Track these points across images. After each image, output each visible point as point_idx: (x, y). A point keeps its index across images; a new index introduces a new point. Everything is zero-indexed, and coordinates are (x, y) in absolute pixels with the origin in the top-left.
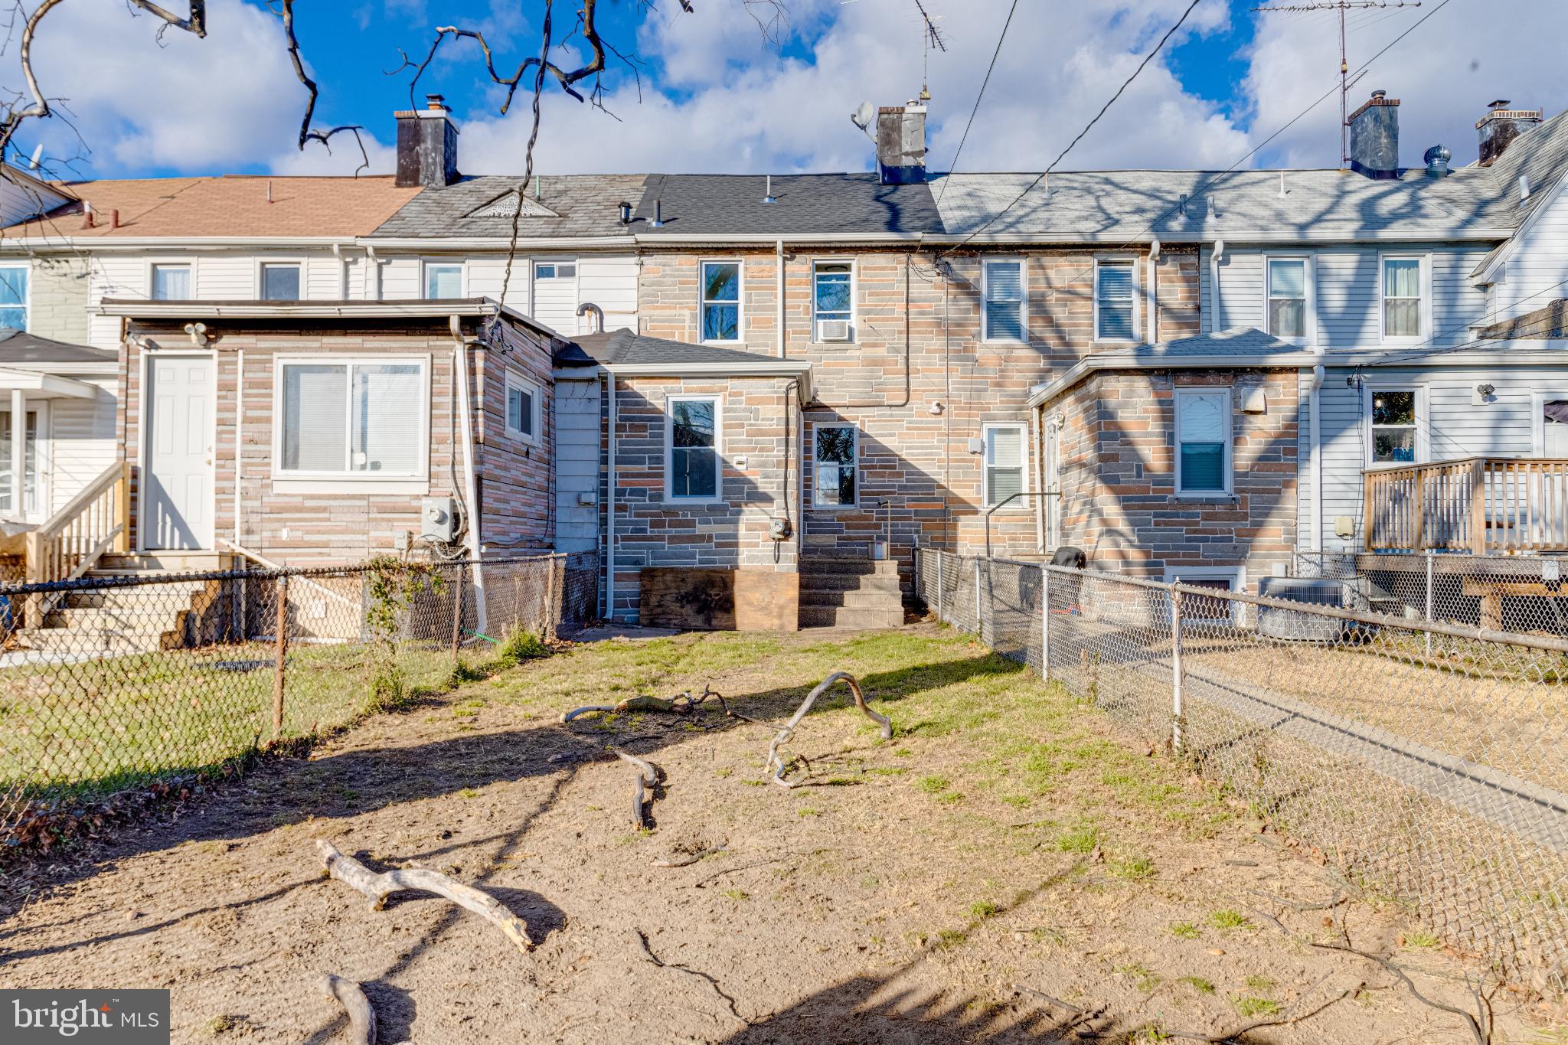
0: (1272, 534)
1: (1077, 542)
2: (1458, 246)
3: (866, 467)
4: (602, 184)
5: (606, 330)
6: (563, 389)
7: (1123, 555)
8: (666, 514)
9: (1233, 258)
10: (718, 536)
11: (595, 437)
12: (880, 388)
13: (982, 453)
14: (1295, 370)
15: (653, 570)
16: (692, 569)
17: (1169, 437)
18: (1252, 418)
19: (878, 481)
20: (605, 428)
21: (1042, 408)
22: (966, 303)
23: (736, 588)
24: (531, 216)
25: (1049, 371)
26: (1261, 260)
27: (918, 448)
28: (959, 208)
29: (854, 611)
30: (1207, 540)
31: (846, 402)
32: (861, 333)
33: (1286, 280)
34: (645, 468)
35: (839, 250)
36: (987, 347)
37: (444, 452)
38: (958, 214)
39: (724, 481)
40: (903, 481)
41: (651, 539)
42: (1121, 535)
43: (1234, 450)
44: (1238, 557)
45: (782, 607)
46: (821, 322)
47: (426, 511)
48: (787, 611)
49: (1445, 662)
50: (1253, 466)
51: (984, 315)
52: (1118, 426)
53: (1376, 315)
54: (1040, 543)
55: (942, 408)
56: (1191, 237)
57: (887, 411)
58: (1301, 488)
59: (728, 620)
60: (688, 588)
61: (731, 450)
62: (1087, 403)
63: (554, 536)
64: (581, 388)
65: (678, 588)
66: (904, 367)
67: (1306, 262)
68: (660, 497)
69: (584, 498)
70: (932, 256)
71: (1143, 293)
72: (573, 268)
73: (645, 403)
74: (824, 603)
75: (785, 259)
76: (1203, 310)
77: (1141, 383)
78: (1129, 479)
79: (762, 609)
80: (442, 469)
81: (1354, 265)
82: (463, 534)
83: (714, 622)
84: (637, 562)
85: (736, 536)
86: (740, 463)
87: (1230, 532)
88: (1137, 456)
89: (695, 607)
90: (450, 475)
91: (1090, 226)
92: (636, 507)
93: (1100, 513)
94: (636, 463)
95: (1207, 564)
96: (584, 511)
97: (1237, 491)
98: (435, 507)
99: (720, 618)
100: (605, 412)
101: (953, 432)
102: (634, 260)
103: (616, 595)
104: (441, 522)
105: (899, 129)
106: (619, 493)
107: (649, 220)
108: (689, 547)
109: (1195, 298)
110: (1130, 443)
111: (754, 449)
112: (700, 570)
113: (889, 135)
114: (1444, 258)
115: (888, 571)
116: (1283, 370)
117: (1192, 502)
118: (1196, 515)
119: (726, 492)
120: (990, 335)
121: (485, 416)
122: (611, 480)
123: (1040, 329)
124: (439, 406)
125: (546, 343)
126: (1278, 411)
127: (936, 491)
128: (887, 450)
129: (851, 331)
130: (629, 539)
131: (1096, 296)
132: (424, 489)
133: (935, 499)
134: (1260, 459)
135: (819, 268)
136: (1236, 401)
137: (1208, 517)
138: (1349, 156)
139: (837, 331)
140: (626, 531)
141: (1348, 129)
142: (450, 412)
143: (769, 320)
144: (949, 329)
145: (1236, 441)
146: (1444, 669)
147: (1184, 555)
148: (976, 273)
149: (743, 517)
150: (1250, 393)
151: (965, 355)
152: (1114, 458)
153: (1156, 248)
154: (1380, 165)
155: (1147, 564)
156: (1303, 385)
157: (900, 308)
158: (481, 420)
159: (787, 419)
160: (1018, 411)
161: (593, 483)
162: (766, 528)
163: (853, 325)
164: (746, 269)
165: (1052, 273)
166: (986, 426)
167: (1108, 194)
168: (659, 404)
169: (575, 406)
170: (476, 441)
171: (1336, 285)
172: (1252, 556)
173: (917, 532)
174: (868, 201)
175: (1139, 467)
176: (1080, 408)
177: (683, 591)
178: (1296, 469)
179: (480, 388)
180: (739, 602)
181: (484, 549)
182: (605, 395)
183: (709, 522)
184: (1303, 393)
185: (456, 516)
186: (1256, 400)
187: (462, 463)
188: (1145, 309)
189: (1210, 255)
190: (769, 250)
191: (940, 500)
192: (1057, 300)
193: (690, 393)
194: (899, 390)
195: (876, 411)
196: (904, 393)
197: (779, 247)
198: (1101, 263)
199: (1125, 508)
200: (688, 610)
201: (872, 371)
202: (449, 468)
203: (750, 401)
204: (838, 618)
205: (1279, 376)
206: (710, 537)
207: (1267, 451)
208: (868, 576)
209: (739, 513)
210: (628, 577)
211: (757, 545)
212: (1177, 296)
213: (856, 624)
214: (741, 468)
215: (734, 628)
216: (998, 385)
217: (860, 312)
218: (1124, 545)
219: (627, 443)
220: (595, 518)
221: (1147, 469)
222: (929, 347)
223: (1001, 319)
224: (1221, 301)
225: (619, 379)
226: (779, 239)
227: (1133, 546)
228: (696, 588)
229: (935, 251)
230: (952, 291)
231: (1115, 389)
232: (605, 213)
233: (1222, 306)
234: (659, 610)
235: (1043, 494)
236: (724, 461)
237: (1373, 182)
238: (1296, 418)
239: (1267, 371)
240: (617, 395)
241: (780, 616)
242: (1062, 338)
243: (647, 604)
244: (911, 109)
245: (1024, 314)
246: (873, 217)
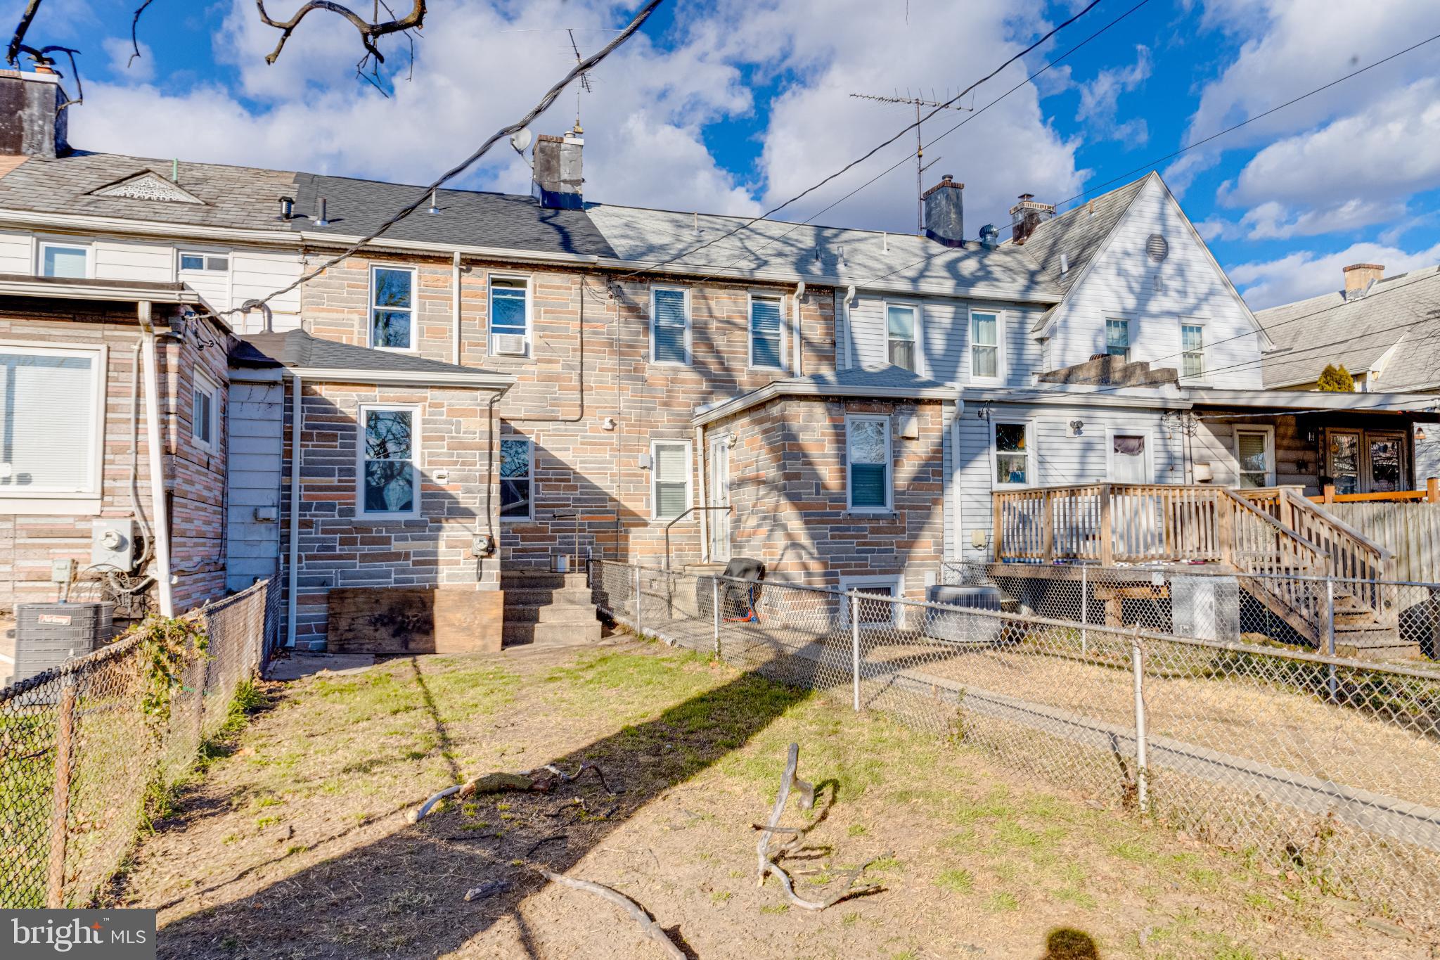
0: (924, 547)
1: (754, 552)
2: (1024, 306)
3: (542, 480)
4: (246, 176)
5: (276, 330)
6: (240, 392)
7: (805, 567)
8: (358, 530)
9: (861, 302)
10: (416, 554)
11: (276, 446)
12: (556, 403)
13: (651, 468)
14: (939, 402)
15: (344, 591)
16: (387, 589)
17: (842, 458)
18: (908, 443)
19: (552, 494)
20: (288, 436)
21: (705, 427)
22: (637, 326)
23: (436, 608)
24: (171, 201)
25: (711, 393)
26: (882, 306)
27: (591, 462)
28: (623, 236)
29: (552, 627)
30: (873, 551)
31: (522, 416)
32: (537, 349)
33: (900, 325)
34: (334, 481)
35: (516, 266)
36: (655, 368)
37: (123, 464)
38: (623, 242)
39: (423, 496)
40: (577, 494)
41: (340, 557)
42: (803, 547)
43: (894, 471)
44: (897, 568)
45: (485, 627)
46: (497, 336)
47: (98, 535)
48: (490, 631)
49: (1101, 659)
50: (909, 486)
51: (652, 338)
52: (800, 447)
53: (968, 358)
54: (704, 553)
55: (614, 425)
56: (829, 281)
57: (562, 426)
58: (946, 505)
59: (427, 642)
60: (383, 609)
61: (430, 463)
62: (767, 425)
63: (225, 556)
64: (260, 392)
65: (371, 609)
66: (578, 384)
67: (916, 310)
68: (351, 512)
69: (263, 513)
70: (605, 279)
71: (790, 328)
72: (226, 261)
73: (335, 411)
74: (519, 620)
75: (461, 270)
76: (838, 345)
77: (819, 409)
78: (808, 496)
79: (463, 630)
80: (119, 484)
81: (951, 315)
82: (147, 562)
83: (412, 645)
84: (324, 583)
85: (435, 553)
86: (440, 477)
87: (892, 544)
88: (816, 476)
89: (391, 629)
90: (131, 492)
91: (746, 265)
92: (324, 523)
93: (784, 527)
94: (324, 475)
95: (873, 573)
96: (262, 527)
97: (897, 507)
98: (111, 530)
99: (417, 642)
100: (289, 419)
101: (625, 447)
102: (300, 258)
103: (299, 619)
104: (118, 548)
105: (558, 157)
106: (304, 507)
107: (312, 218)
108: (383, 566)
109: (831, 334)
110: (810, 464)
111: (455, 463)
112: (396, 590)
113: (548, 162)
114: (1016, 314)
115: (577, 584)
116: (931, 402)
117: (861, 518)
118: (864, 529)
119: (425, 507)
120: (657, 358)
121: (179, 423)
122: (295, 493)
123: (702, 353)
124: (115, 408)
125: (223, 340)
126: (927, 437)
127: (609, 504)
128: (563, 463)
129: (527, 346)
130: (315, 557)
131: (750, 327)
132: (95, 507)
133: (608, 512)
134: (915, 479)
135: (494, 282)
136: (895, 427)
137: (875, 531)
138: (924, 225)
139: (513, 344)
140: (312, 549)
141: (924, 203)
142: (132, 416)
143: (444, 331)
144: (624, 350)
145: (896, 463)
146: (1100, 664)
147: (856, 566)
148: (646, 298)
149: (444, 535)
150: (907, 421)
151: (636, 374)
152: (797, 476)
153: (801, 288)
154: (950, 236)
155: (825, 574)
156: (945, 415)
157: (574, 327)
158: (173, 427)
159: (491, 432)
160: (684, 430)
161: (273, 496)
162: (468, 544)
163: (529, 341)
164: (420, 277)
165: (713, 304)
166: (654, 443)
167: (748, 237)
168: (350, 412)
169: (252, 411)
170: (166, 451)
171: (938, 331)
172: (910, 566)
173: (591, 543)
174: (534, 221)
175: (817, 485)
176: (757, 429)
177: (377, 614)
178: (942, 489)
179: (172, 388)
180: (439, 623)
181: (175, 580)
182: (289, 400)
183: (406, 539)
184: (946, 422)
185: (138, 542)
186: (912, 428)
187: (148, 477)
188: (791, 342)
189: (843, 298)
190: (445, 259)
191: (612, 512)
192: (718, 328)
193: (385, 402)
194: (574, 406)
195: (551, 425)
196: (579, 409)
197: (457, 258)
198: (753, 298)
199: (806, 523)
200: (383, 633)
201: (547, 386)
202: (130, 483)
203: (451, 412)
204: (537, 634)
205: (928, 407)
206: (407, 556)
207: (920, 472)
208: (559, 590)
209: (439, 529)
210: (314, 599)
211: (457, 563)
212: (817, 332)
213: (554, 640)
214: (441, 482)
215: (433, 652)
216: (666, 404)
217: (536, 329)
218: (805, 557)
219: (314, 454)
220: (275, 536)
221: (825, 487)
222: (602, 367)
223: (667, 342)
224: (852, 338)
225: (306, 383)
226: (457, 250)
227: (813, 558)
228: (391, 610)
229: (609, 274)
230: (624, 314)
231: (798, 413)
232: (258, 206)
233: (853, 344)
234: (350, 635)
235: (707, 508)
236: (423, 475)
237: (946, 248)
238: (941, 444)
239: (919, 402)
240: (303, 401)
241: (483, 636)
242: (722, 364)
243: (336, 629)
244: (569, 140)
245: (688, 339)
246: (545, 237)
